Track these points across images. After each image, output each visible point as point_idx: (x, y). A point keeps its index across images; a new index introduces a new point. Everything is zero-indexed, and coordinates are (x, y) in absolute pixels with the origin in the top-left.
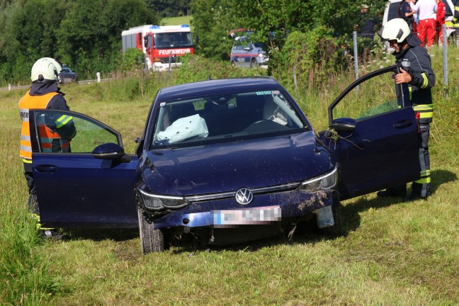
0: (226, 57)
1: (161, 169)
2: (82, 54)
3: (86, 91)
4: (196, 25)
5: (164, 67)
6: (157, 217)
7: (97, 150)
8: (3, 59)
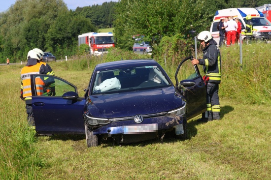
0: (131, 49)
1: (97, 105)
2: (58, 46)
3: (60, 65)
4: (116, 33)
5: (99, 53)
6: (94, 129)
7: (64, 95)
8: (18, 49)
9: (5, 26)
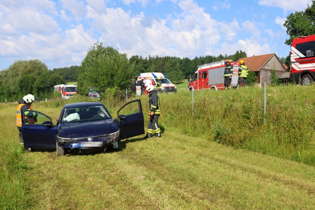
0: (87, 95)
1: (64, 130)
2: (41, 93)
3: (42, 104)
4: (78, 85)
5: (67, 97)
6: (62, 145)
7: (44, 123)
8: (14, 93)
9: (6, 78)
